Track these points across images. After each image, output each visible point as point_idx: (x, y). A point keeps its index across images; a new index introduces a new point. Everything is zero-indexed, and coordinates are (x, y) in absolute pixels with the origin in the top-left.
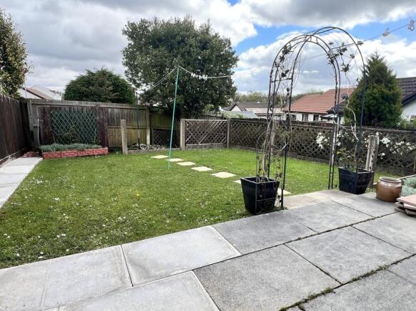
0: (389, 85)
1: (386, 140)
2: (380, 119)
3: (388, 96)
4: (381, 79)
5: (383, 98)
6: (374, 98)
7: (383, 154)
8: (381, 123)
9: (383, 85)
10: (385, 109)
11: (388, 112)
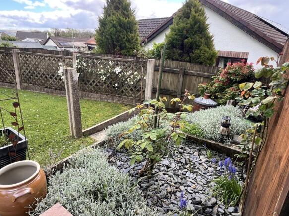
0: (126, 13)
1: (118, 70)
2: (121, 48)
3: (124, 24)
4: (119, 6)
5: (121, 25)
6: (114, 26)
7: (116, 85)
8: (122, 52)
9: (120, 12)
10: (124, 38)
11: (126, 40)
